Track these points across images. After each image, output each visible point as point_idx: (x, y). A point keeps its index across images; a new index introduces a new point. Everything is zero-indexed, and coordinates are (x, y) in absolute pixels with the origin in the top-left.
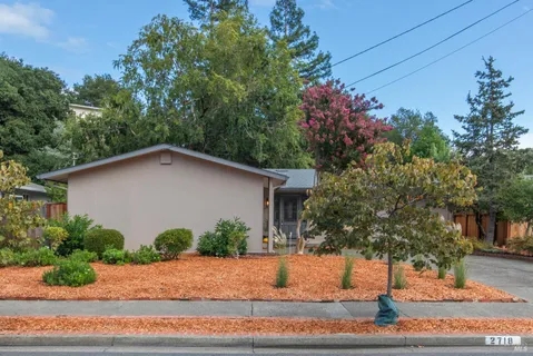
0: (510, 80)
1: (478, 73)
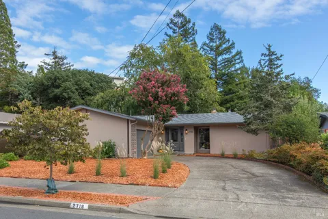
0: (281, 56)
1: (262, 55)
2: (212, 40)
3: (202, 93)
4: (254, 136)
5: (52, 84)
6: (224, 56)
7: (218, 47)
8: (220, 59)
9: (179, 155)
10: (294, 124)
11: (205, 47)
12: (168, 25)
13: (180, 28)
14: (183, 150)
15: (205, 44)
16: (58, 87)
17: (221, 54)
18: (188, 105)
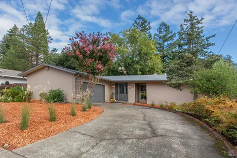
0: (202, 19)
2: (160, 32)
3: (149, 63)
4: (179, 91)
5: (66, 59)
6: (169, 42)
7: (164, 36)
8: (166, 44)
9: (123, 103)
10: (214, 79)
11: (156, 37)
12: (133, 24)
13: (141, 26)
14: (127, 100)
15: (155, 35)
16: (69, 61)
17: (166, 40)
18: (140, 71)
